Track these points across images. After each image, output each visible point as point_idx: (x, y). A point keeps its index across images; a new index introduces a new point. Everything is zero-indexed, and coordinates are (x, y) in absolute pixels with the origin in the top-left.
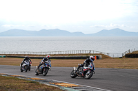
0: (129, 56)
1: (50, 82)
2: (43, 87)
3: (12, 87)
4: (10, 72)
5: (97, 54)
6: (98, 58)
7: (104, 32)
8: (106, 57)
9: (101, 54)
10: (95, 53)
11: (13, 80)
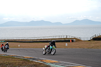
0: (95, 39)
1: (37, 60)
2: (32, 64)
3: (10, 64)
5: (72, 38)
6: (72, 41)
7: (77, 22)
8: (78, 40)
9: (75, 38)
10: (70, 37)
11: (10, 59)
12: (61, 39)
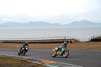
0: (94, 40)
5: (70, 39)
6: (71, 42)
7: (75, 23)
8: (77, 41)
9: (73, 39)
10: (69, 38)
11: (9, 60)
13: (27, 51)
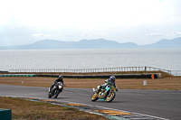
1: (93, 109)
2: (83, 116)
3: (44, 116)
4: (41, 96)
5: (155, 72)
6: (156, 77)
7: (164, 42)
8: (166, 76)
10: (152, 70)
11: (45, 107)
12: (136, 72)
13: (61, 90)
